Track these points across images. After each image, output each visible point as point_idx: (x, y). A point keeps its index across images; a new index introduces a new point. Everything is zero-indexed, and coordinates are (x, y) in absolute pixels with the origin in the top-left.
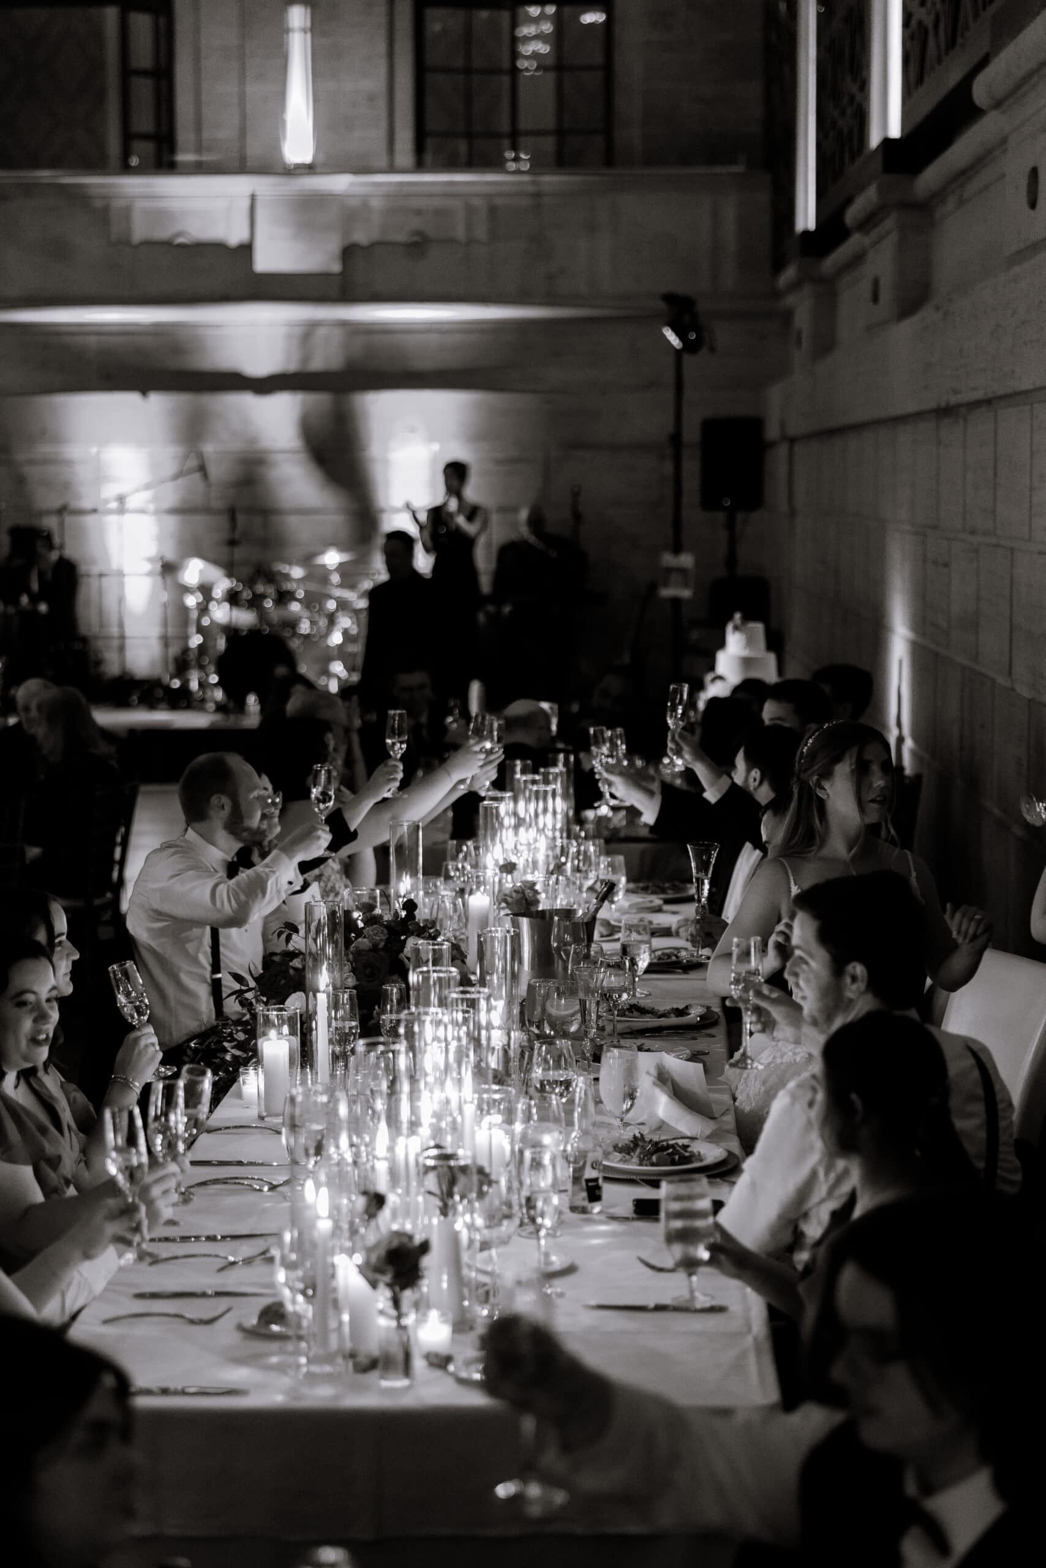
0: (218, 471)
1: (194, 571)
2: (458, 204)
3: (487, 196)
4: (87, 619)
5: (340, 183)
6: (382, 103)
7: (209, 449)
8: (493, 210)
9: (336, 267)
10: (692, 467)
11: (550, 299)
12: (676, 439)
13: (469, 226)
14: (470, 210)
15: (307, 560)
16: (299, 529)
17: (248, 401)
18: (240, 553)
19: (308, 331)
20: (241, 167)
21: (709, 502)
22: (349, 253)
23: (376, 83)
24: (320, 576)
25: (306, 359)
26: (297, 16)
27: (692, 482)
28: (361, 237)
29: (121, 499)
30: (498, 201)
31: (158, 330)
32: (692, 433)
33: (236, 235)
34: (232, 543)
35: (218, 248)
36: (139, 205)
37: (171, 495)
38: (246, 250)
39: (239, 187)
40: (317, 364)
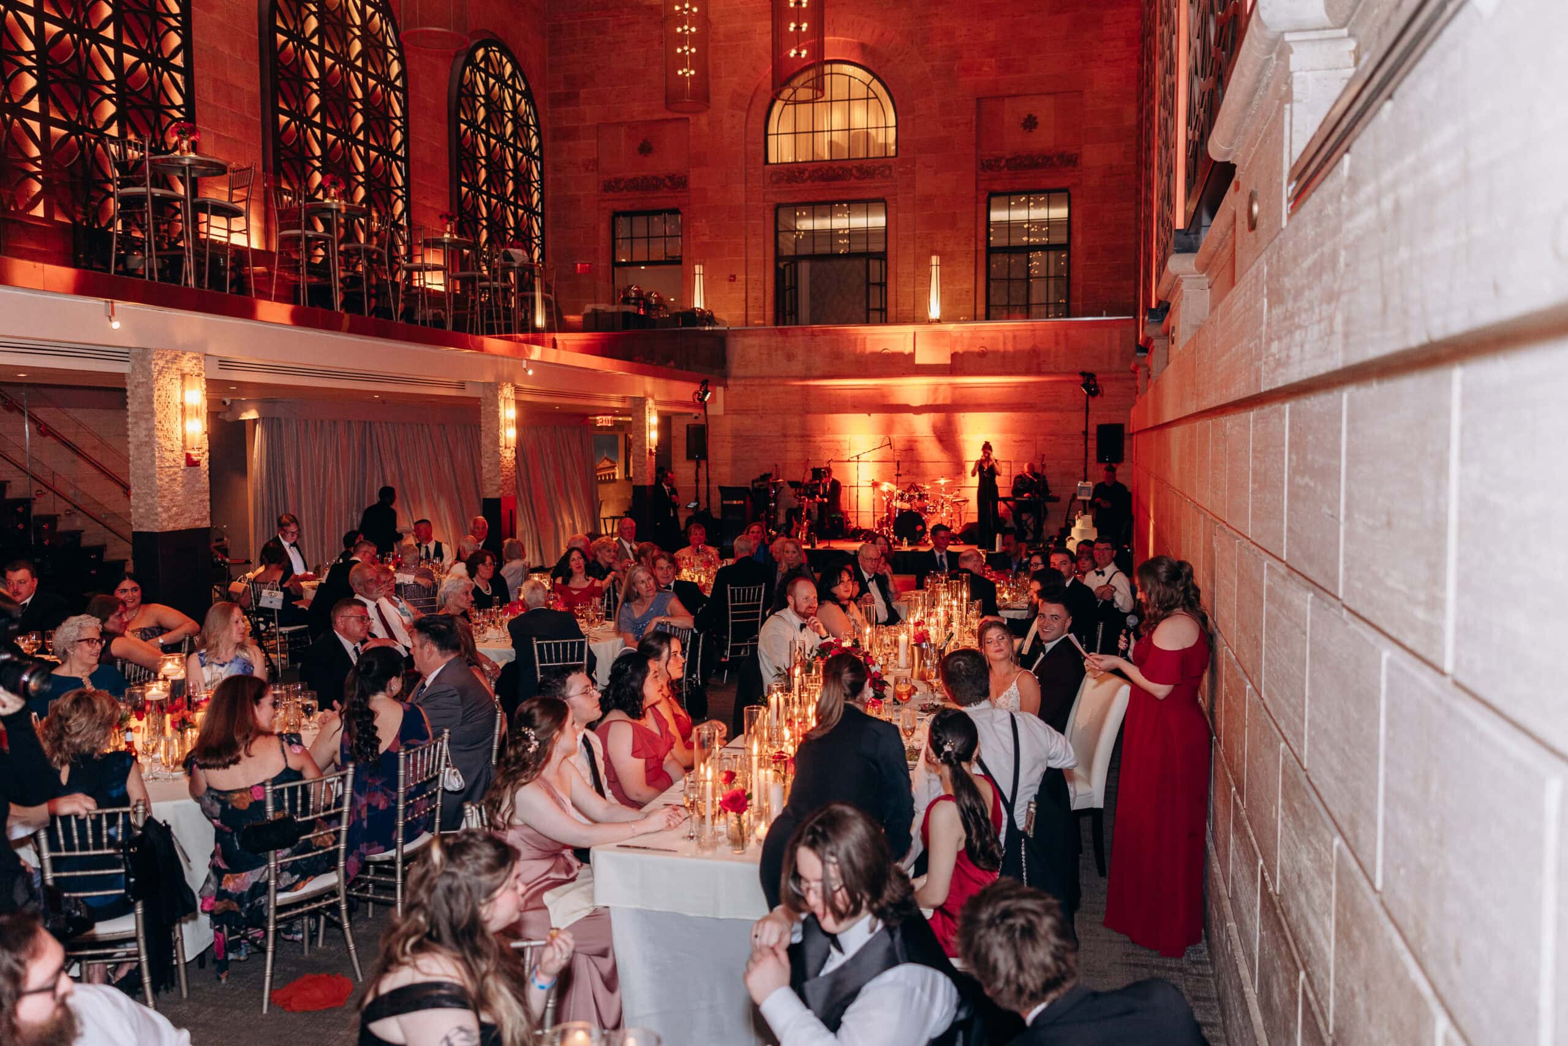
0: (899, 445)
1: (886, 487)
2: (1001, 336)
3: (1013, 331)
4: (844, 506)
5: (951, 327)
6: (972, 293)
7: (895, 436)
8: (1015, 337)
9: (949, 362)
10: (1093, 444)
11: (1039, 373)
12: (1086, 433)
13: (1005, 344)
14: (1005, 337)
15: (932, 482)
16: (930, 468)
17: (911, 416)
18: (900, 479)
19: (936, 388)
20: (913, 321)
21: (1100, 459)
22: (954, 356)
23: (969, 285)
24: (937, 488)
25: (935, 400)
26: (935, 260)
27: (1093, 453)
28: (959, 349)
29: (858, 457)
30: (1017, 333)
31: (876, 388)
32: (1093, 430)
33: (908, 349)
34: (898, 475)
35: (901, 354)
36: (869, 337)
37: (877, 455)
38: (912, 356)
39: (909, 329)
40: (940, 402)
